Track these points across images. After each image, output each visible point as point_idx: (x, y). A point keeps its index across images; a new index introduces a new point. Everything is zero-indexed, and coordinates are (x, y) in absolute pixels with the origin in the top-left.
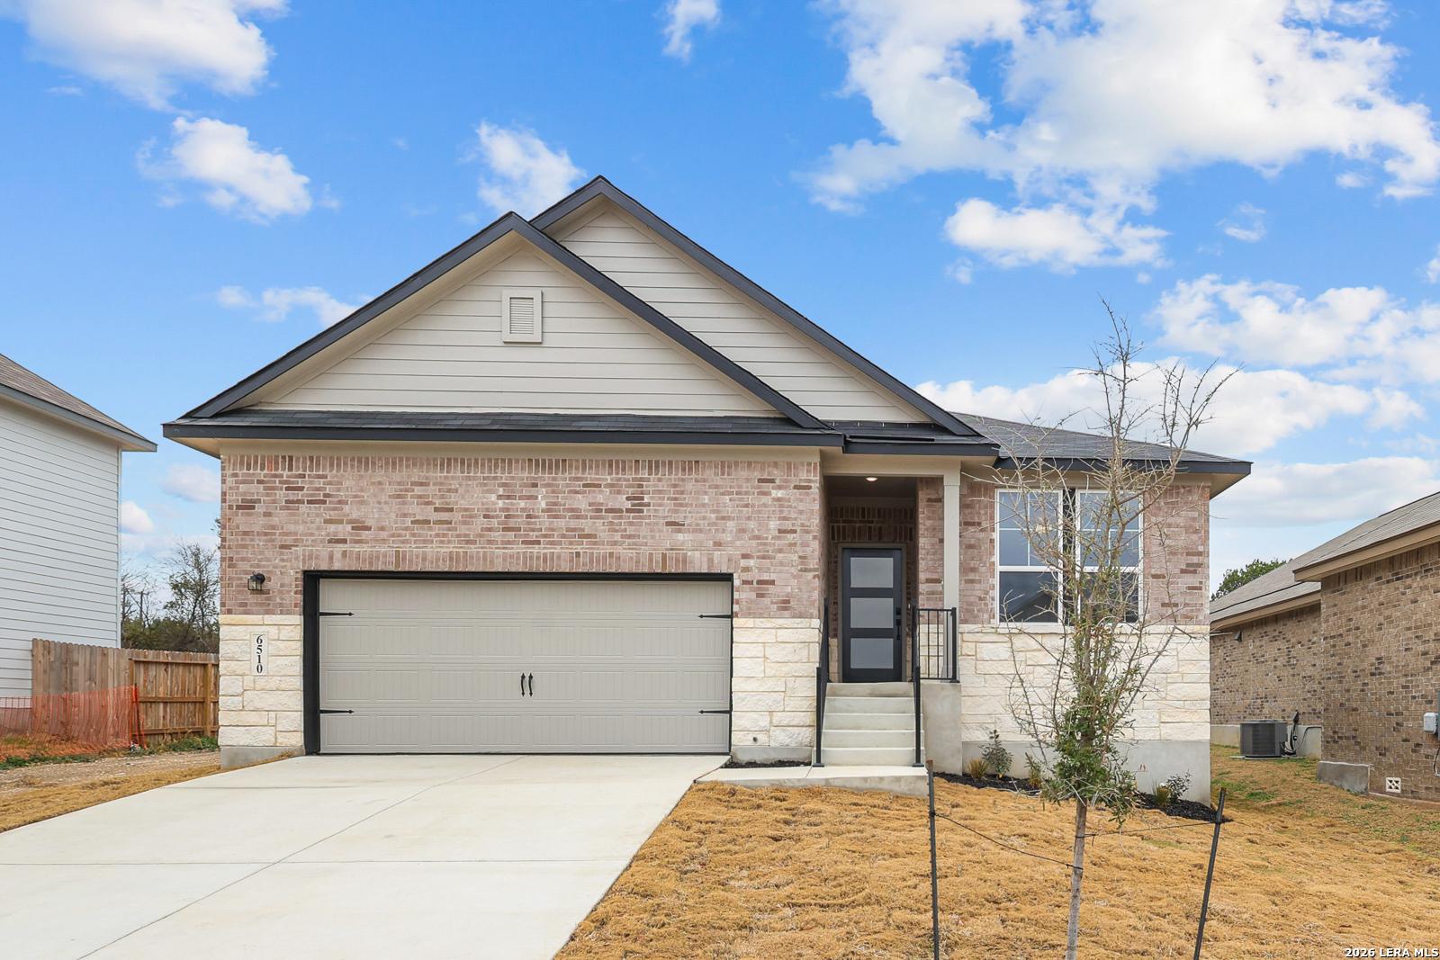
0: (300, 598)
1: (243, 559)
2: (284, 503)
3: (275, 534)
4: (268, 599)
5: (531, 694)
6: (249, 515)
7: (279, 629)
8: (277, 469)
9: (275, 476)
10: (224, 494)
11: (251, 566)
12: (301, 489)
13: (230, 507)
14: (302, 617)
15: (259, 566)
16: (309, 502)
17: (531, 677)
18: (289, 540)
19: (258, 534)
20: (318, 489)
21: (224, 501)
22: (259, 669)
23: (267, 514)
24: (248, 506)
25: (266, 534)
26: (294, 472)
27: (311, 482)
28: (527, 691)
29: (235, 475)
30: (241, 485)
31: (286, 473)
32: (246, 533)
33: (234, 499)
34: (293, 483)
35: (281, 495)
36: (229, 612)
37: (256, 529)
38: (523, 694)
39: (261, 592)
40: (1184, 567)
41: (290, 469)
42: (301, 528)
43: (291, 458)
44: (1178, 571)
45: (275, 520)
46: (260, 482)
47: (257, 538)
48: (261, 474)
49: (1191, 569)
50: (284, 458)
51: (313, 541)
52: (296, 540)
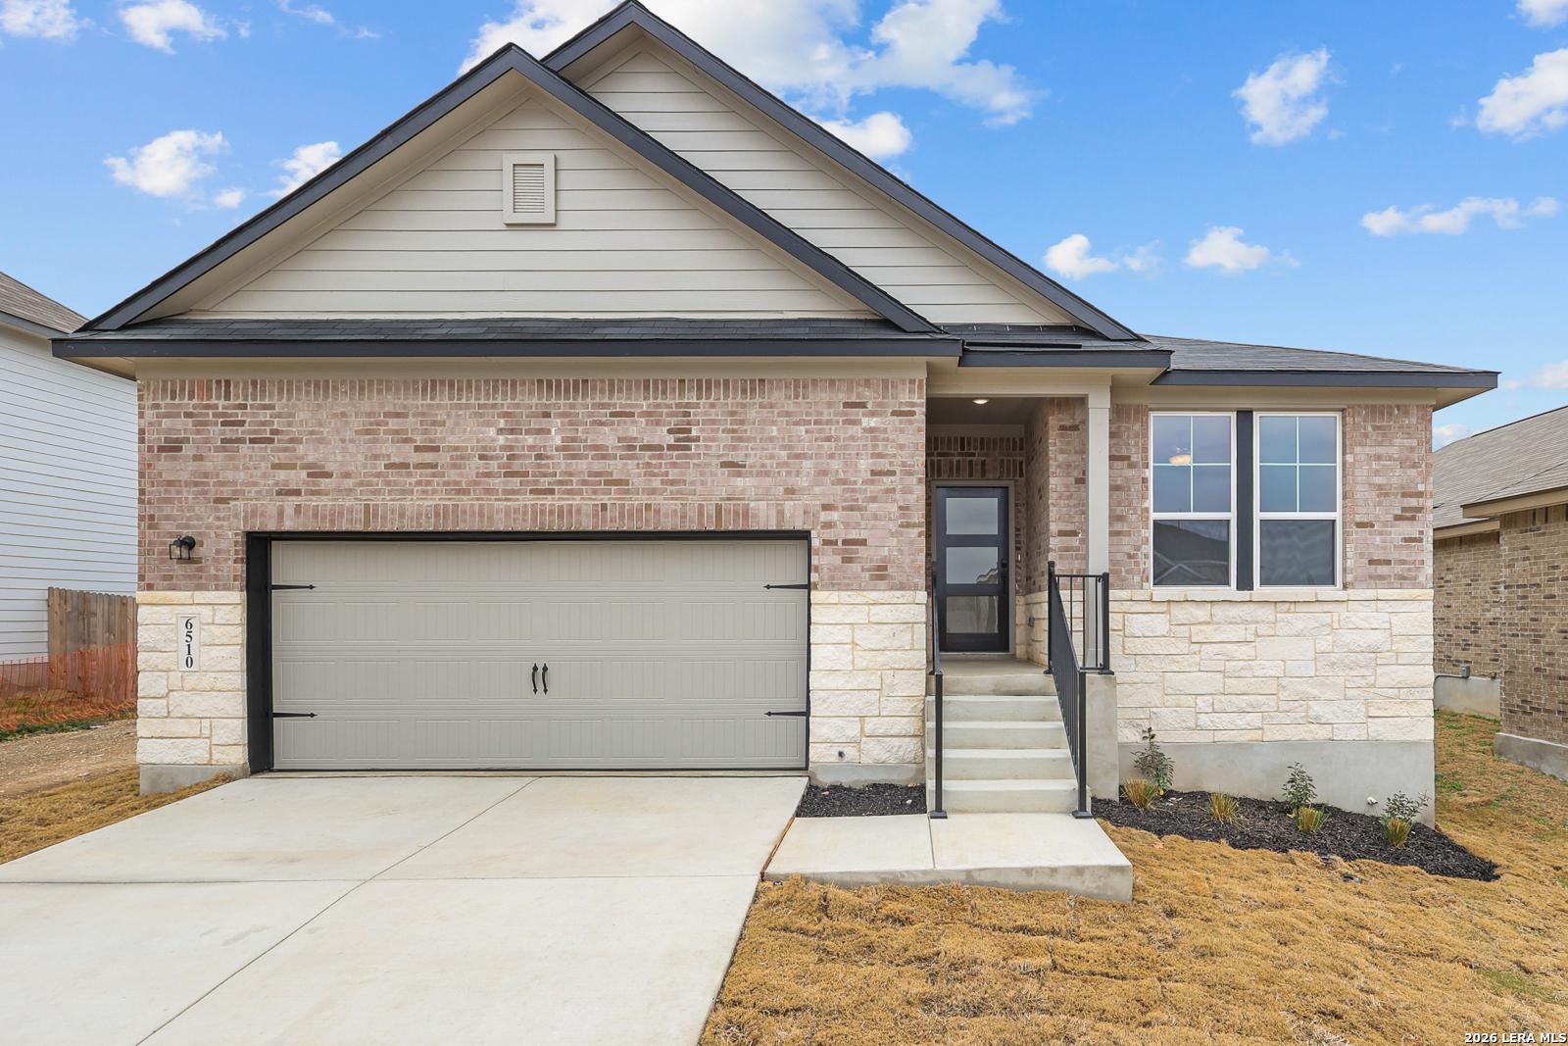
0: (241, 568)
1: (167, 518)
2: (219, 443)
3: (208, 484)
4: (200, 570)
5: (546, 691)
6: (174, 459)
7: (214, 609)
8: (209, 397)
9: (208, 407)
10: (142, 432)
11: (177, 527)
12: (242, 423)
13: (150, 449)
14: (245, 593)
15: (187, 527)
16: (252, 441)
17: (545, 669)
18: (226, 492)
19: (187, 484)
20: (264, 423)
21: (142, 440)
22: (189, 662)
23: (198, 458)
24: (172, 447)
25: (196, 484)
26: (232, 402)
27: (254, 415)
28: (540, 688)
29: (156, 406)
30: (164, 420)
31: (222, 402)
32: (170, 483)
33: (154, 438)
34: (231, 415)
35: (216, 432)
36: (150, 587)
37: (184, 477)
38: (535, 691)
39: (190, 560)
40: (1399, 513)
41: (227, 397)
42: (241, 476)
43: (228, 383)
44: (1390, 517)
45: (208, 465)
46: (188, 415)
47: (184, 489)
48: (187, 403)
49: (1409, 514)
50: (218, 382)
51: (257, 492)
52: (235, 492)
